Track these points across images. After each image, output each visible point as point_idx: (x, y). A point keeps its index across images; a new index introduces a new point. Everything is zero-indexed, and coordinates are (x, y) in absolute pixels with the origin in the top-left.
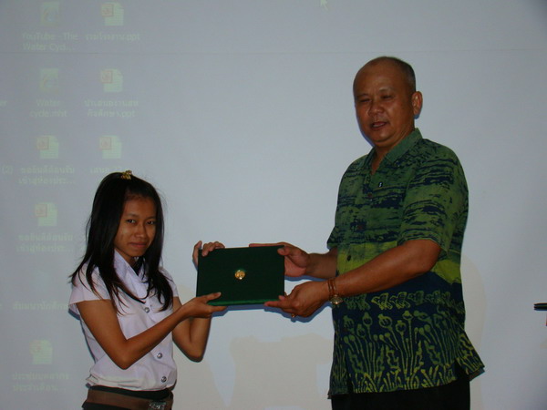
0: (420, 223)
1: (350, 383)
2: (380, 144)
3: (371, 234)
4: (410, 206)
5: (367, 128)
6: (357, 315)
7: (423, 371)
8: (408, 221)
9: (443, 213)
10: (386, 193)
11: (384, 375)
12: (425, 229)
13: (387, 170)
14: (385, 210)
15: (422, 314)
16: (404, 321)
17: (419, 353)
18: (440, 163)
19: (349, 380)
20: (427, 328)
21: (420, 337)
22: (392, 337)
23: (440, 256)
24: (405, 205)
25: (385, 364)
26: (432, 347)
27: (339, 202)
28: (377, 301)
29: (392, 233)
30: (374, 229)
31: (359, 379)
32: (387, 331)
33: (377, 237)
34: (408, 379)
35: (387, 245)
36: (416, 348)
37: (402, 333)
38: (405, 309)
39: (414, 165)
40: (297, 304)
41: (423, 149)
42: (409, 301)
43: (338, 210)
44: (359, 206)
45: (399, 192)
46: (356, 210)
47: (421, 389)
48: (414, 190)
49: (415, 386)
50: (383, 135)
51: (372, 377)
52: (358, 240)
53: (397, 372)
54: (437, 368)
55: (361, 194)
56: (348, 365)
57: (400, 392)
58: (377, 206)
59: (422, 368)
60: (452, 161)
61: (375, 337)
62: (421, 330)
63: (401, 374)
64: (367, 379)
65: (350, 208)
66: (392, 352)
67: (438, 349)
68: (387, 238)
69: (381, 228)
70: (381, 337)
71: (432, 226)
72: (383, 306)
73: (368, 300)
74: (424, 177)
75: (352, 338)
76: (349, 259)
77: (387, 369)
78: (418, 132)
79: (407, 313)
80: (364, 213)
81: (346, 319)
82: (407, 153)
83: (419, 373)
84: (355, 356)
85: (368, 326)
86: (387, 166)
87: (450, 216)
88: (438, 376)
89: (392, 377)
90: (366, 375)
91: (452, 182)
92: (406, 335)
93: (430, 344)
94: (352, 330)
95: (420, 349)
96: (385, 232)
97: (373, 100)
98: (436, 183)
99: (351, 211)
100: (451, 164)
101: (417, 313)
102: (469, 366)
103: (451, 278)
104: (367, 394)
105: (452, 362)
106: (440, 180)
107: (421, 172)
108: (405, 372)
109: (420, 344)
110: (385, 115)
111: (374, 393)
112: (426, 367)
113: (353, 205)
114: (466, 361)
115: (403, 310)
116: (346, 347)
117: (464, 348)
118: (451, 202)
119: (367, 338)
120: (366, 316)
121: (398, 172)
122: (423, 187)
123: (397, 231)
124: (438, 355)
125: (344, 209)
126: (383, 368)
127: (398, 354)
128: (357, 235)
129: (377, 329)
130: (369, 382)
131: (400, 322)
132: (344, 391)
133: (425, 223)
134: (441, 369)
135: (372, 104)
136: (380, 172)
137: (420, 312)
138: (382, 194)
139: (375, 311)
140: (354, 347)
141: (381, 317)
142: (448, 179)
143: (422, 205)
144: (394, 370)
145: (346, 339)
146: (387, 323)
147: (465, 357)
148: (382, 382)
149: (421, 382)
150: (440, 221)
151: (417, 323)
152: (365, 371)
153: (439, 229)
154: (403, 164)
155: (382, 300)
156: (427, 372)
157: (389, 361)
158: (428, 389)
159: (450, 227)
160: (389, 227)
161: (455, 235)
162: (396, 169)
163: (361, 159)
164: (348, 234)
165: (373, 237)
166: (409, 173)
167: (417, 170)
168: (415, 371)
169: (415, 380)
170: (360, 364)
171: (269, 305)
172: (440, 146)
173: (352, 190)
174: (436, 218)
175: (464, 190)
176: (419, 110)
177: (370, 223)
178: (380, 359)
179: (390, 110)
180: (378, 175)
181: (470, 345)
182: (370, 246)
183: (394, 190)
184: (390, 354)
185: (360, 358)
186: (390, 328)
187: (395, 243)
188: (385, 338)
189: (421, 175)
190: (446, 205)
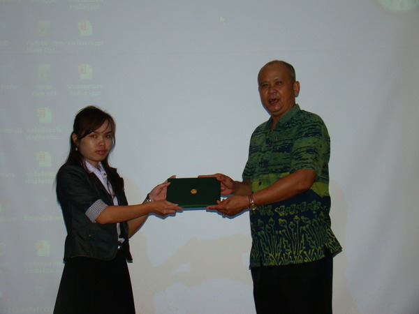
0: (304, 159)
1: (261, 259)
2: (275, 114)
3: (273, 168)
4: (297, 150)
5: (267, 103)
6: (265, 219)
7: (305, 252)
8: (296, 159)
9: (317, 153)
10: (281, 143)
11: (282, 255)
12: (307, 163)
13: (280, 129)
14: (281, 153)
15: (306, 218)
16: (294, 222)
17: (303, 241)
18: (313, 124)
19: (261, 258)
20: (307, 226)
21: (303, 232)
22: (286, 232)
23: (315, 179)
24: (293, 149)
25: (282, 248)
26: (310, 238)
27: (250, 150)
28: (278, 210)
29: (286, 168)
30: (275, 165)
31: (267, 257)
32: (284, 228)
33: (277, 170)
34: (296, 257)
35: (283, 174)
36: (300, 238)
37: (292, 230)
38: (295, 214)
39: (297, 126)
40: (228, 207)
41: (302, 116)
42: (297, 210)
43: (250, 155)
44: (264, 152)
45: (289, 142)
46: (262, 154)
47: (304, 263)
48: (299, 140)
49: (300, 261)
50: (276, 108)
51: (274, 256)
52: (264, 172)
53: (289, 253)
54: (313, 250)
55: (265, 145)
56: (260, 249)
57: (291, 265)
58: (277, 151)
59: (304, 250)
60: (320, 122)
61: (277, 232)
62: (304, 228)
63: (292, 254)
64: (271, 257)
65: (258, 153)
66: (287, 241)
67: (313, 239)
68: (283, 171)
69: (279, 165)
70: (280, 232)
71: (312, 161)
72: (281, 214)
73: (273, 210)
74: (304, 133)
75: (263, 232)
76: (260, 184)
77: (284, 251)
78: (298, 106)
79: (296, 217)
80: (267, 156)
81: (259, 221)
82: (292, 118)
83: (302, 254)
84: (265, 244)
85: (272, 225)
86: (280, 127)
87: (321, 155)
88: (314, 255)
89: (287, 256)
90: (271, 255)
91: (321, 135)
92: (295, 231)
93: (309, 236)
94: (263, 228)
95: (303, 239)
96: (282, 167)
97: (270, 85)
98: (312, 136)
99: (259, 155)
100: (320, 124)
101: (303, 218)
102: (333, 248)
103: (322, 194)
104: (271, 266)
105: (322, 246)
106: (314, 134)
107: (302, 130)
108: (294, 253)
109: (303, 236)
110: (278, 94)
111: (275, 266)
112: (307, 250)
113: (260, 152)
114: (331, 245)
115: (294, 216)
116: (259, 238)
117: (330, 237)
118: (321, 147)
119: (272, 232)
120: (271, 220)
121: (288, 130)
122: (304, 138)
123: (289, 166)
124: (314, 242)
125: (254, 154)
126: (281, 251)
127: (290, 242)
128: (263, 169)
129: (278, 227)
130: (272, 259)
131: (291, 223)
132: (258, 265)
133: (307, 159)
134: (316, 251)
135: (270, 88)
136: (275, 130)
137: (305, 217)
138: (278, 144)
139: (276, 216)
140: (264, 238)
141: (280, 220)
142: (319, 133)
143: (305, 149)
144: (288, 252)
145: (259, 233)
146: (284, 223)
147: (330, 243)
148: (280, 259)
149: (304, 259)
150: (316, 158)
151: (302, 223)
152: (270, 252)
153: (316, 163)
154: (290, 125)
155: (281, 210)
156: (307, 253)
157: (284, 247)
158: (308, 263)
159: (321, 162)
160: (284, 164)
161: (323, 167)
162: (286, 128)
163: (264, 124)
164: (258, 169)
165: (274, 170)
166: (294, 131)
167: (300, 129)
168: (300, 252)
169: (300, 258)
170: (267, 249)
171: (210, 209)
172: (312, 114)
173: (259, 142)
174: (314, 156)
175: (328, 140)
176: (298, 92)
177: (272, 162)
178: (280, 245)
179: (281, 92)
180: (274, 132)
181: (333, 235)
182: (272, 176)
183: (286, 142)
184: (285, 243)
185: (267, 245)
186: (286, 226)
187: (288, 173)
188: (282, 233)
189: (302, 132)
190: (319, 148)
